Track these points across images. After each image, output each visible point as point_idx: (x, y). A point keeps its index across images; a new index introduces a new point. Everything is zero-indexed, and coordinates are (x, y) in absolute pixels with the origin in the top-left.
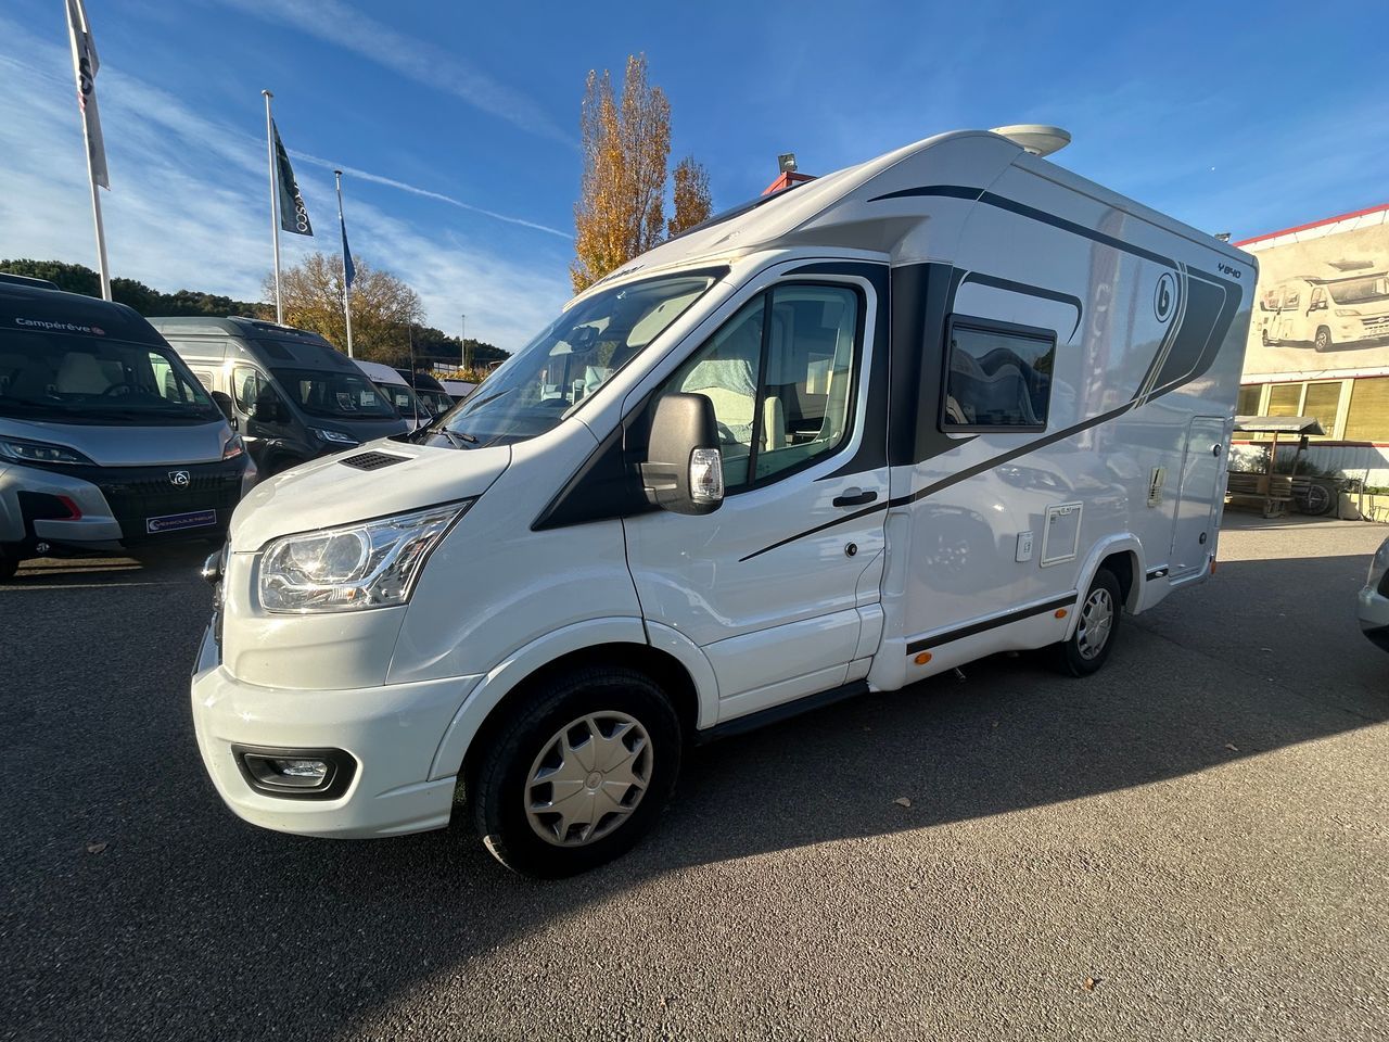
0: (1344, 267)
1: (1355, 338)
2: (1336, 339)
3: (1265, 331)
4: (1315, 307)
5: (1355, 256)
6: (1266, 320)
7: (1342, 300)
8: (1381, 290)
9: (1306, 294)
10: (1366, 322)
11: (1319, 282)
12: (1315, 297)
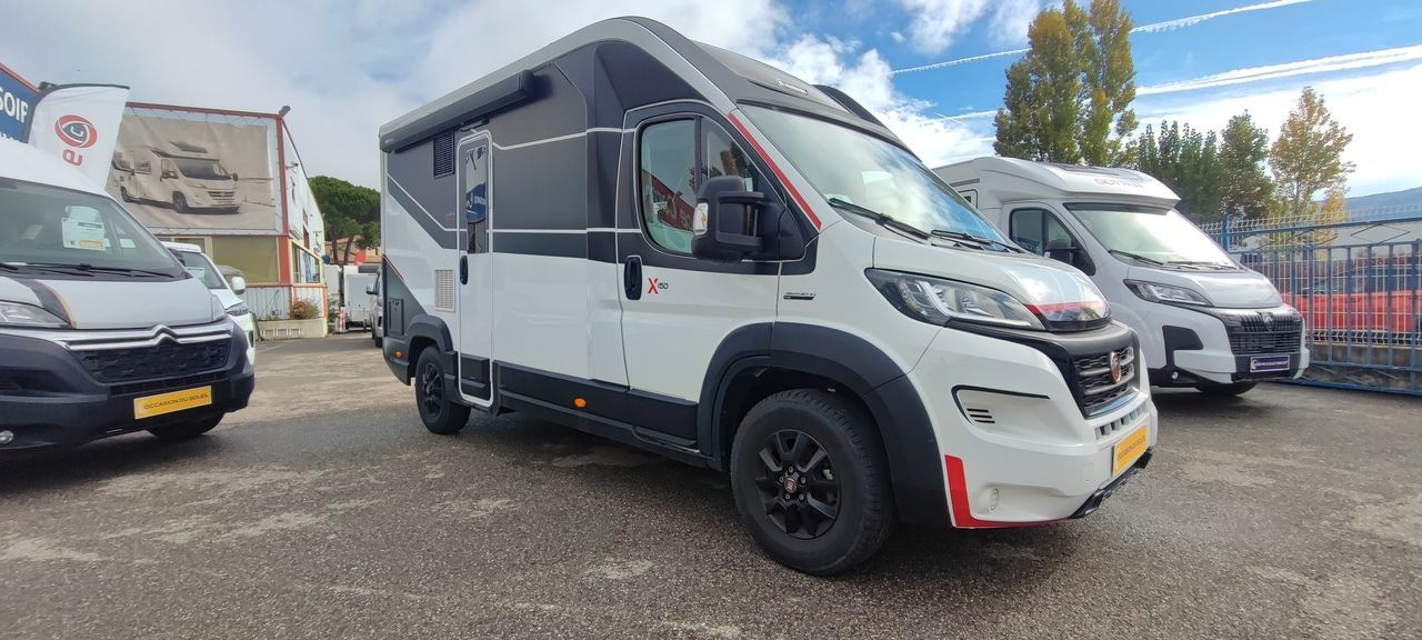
0: (185, 148)
1: (206, 205)
2: (191, 204)
3: (123, 189)
4: (166, 175)
5: (191, 142)
6: (122, 179)
7: (189, 174)
8: (217, 172)
9: (157, 161)
10: (214, 194)
11: (163, 154)
12: (165, 168)
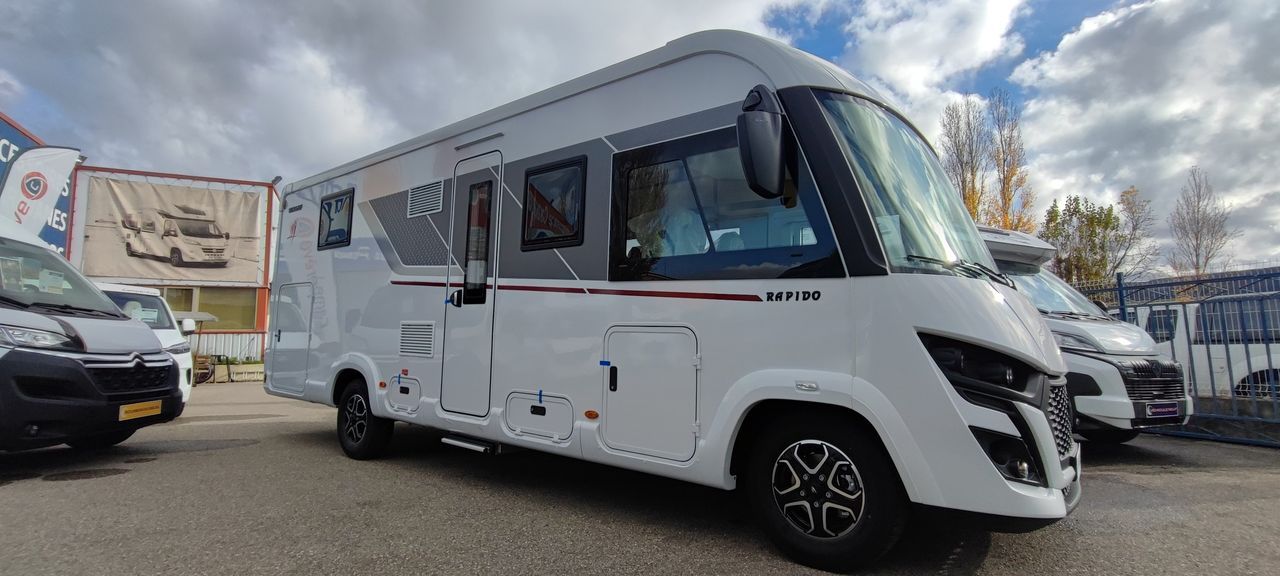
0: (186, 210)
1: (199, 259)
2: (185, 259)
3: (128, 245)
4: (167, 233)
5: (193, 206)
6: (129, 236)
7: (187, 232)
8: (212, 231)
9: (161, 223)
10: (207, 250)
11: (167, 216)
12: (167, 227)
